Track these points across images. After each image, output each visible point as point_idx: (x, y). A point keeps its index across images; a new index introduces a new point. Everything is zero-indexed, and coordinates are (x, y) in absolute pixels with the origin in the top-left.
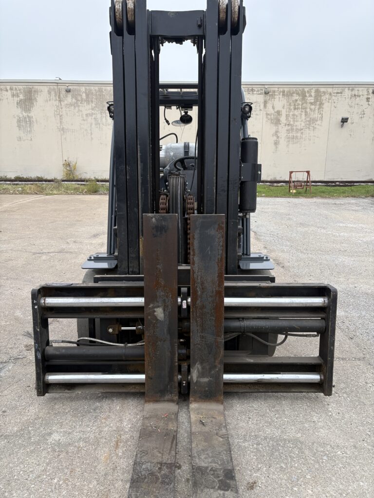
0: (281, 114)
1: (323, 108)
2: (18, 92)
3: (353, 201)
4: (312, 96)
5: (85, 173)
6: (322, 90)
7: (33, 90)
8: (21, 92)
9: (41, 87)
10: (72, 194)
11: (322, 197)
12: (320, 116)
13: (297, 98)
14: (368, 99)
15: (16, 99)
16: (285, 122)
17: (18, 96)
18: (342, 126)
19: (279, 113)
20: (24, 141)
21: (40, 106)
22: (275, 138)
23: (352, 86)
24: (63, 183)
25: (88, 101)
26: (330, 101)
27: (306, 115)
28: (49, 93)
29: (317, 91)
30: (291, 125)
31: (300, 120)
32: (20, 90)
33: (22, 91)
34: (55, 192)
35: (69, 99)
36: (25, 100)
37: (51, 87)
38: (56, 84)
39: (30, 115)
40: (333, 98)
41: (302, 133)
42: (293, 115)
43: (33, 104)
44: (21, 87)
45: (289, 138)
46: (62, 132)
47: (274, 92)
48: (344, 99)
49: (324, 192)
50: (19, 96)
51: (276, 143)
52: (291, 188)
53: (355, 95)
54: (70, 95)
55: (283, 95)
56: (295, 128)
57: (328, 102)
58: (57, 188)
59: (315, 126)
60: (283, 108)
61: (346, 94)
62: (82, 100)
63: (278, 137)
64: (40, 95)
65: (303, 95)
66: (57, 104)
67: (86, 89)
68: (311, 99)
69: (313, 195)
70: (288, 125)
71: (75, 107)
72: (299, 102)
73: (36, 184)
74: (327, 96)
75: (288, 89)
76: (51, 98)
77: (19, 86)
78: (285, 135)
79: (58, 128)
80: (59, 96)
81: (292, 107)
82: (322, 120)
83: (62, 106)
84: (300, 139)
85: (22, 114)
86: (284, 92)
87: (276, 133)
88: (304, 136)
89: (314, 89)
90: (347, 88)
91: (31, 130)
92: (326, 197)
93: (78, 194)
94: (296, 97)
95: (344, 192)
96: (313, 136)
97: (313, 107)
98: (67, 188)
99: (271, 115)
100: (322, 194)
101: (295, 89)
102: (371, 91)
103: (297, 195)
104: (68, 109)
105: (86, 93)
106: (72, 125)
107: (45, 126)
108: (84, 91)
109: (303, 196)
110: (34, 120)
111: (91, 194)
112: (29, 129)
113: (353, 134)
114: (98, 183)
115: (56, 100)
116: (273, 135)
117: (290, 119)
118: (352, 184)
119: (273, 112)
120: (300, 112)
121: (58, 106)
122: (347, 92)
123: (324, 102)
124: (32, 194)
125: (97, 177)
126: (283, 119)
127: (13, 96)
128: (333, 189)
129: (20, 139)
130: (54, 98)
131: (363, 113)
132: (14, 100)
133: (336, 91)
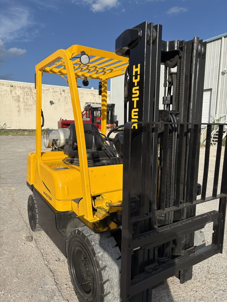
0: (20, 97)
13: (28, 90)
14: (61, 94)
16: (23, 101)
18: (51, 105)
19: (19, 96)
22: (18, 109)
27: (33, 98)
30: (26, 103)
31: (30, 101)
40: (45, 92)
41: (32, 107)
42: (27, 98)
45: (25, 109)
47: (15, 86)
48: (50, 93)
51: (19, 111)
53: (55, 91)
55: (20, 88)
56: (28, 104)
60: (21, 94)
63: (20, 108)
65: (31, 89)
68: (35, 91)
72: (28, 92)
74: (42, 91)
78: (23, 107)
81: (25, 94)
84: (31, 109)
87: (18, 106)
90: (51, 88)
101: (26, 86)
102: (62, 90)
117: (25, 100)
119: (16, 96)
120: (30, 97)
126: (21, 99)
131: (59, 99)
133: (46, 89)
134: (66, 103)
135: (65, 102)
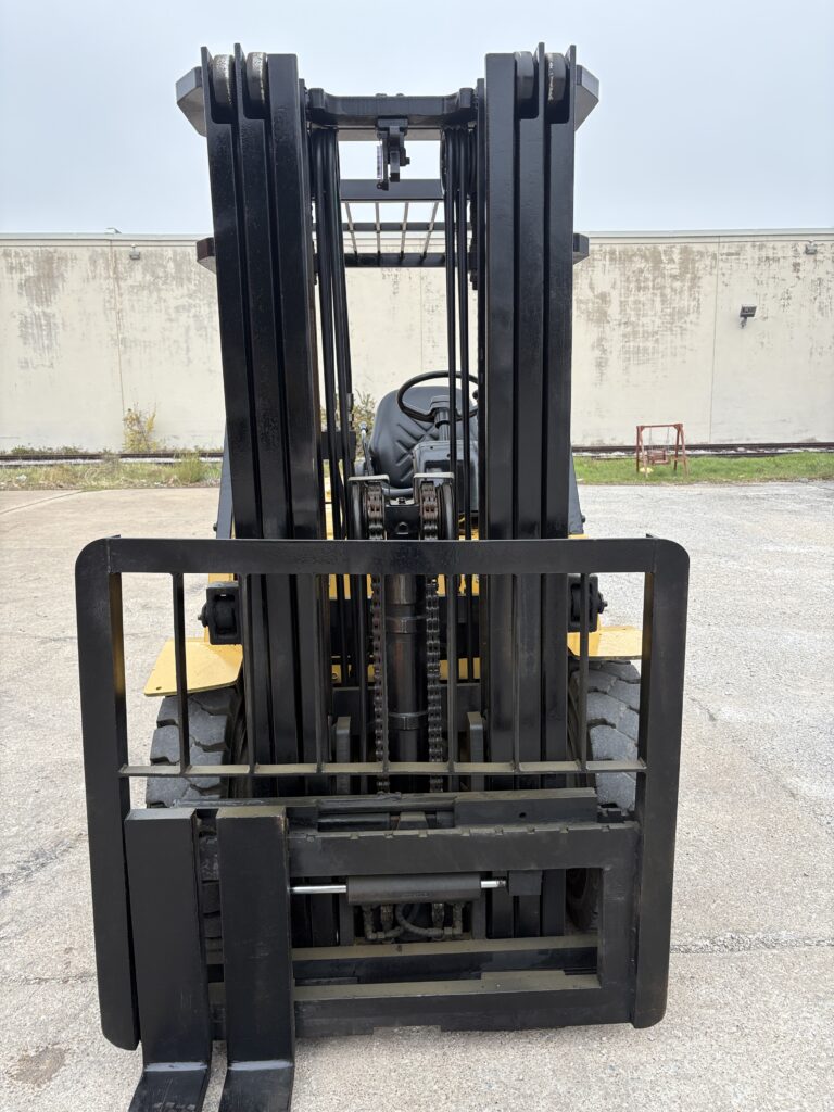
0: (610, 301)
1: (699, 287)
2: (23, 260)
3: (784, 489)
4: (674, 262)
5: (175, 437)
6: (696, 247)
7: (56, 255)
8: (29, 262)
9: (76, 251)
10: (142, 487)
11: (713, 482)
12: (695, 303)
13: (643, 265)
14: (796, 266)
15: (17, 276)
16: (618, 317)
17: (22, 270)
18: (743, 324)
19: (604, 297)
20: (34, 368)
21: (73, 291)
22: (597, 353)
23: (759, 238)
24: (124, 460)
25: (182, 279)
26: (715, 271)
27: (663, 302)
28: (93, 262)
29: (685, 251)
30: (632, 324)
31: (650, 313)
32: (26, 257)
33: (31, 259)
34: (104, 483)
35: (138, 275)
36: (39, 278)
37: (96, 248)
38: (108, 243)
39: (48, 310)
40: (721, 264)
41: (657, 340)
42: (637, 302)
43: (57, 287)
44: (29, 249)
45: (627, 352)
46: (122, 348)
48: (744, 267)
49: (715, 471)
50: (25, 271)
51: (601, 364)
52: (640, 464)
53: (767, 258)
54: (139, 266)
55: (611, 259)
56: (640, 330)
57: (711, 274)
58: (110, 474)
59: (684, 325)
60: (613, 287)
61: (749, 257)
62: (166, 277)
63: (604, 351)
64: (72, 267)
65: (656, 260)
66: (111, 287)
67: (175, 253)
68: (672, 269)
69: (692, 478)
70: (625, 323)
71: (150, 292)
72: (647, 274)
73: (61, 466)
74: (708, 261)
75: (622, 247)
76: (98, 272)
77: (24, 249)
78: (620, 346)
79: (112, 339)
80: (116, 268)
81: (632, 285)
82: (698, 312)
83: (122, 291)
84: (653, 353)
85: (31, 309)
86: (612, 253)
87: (600, 343)
88: (661, 347)
89: (678, 246)
90: (750, 244)
91: (52, 344)
92: (721, 483)
93: (157, 487)
94: (639, 264)
95: (760, 471)
96: (681, 347)
97: (677, 284)
98: (133, 474)
99: (587, 303)
100: (713, 476)
101: (636, 246)
102: (801, 248)
103: (657, 478)
104: (135, 297)
105: (175, 260)
106: (144, 330)
107: (83, 335)
108: (170, 254)
109: (668, 480)
110: (59, 321)
111: (187, 486)
112: (46, 342)
113: (769, 343)
114: (203, 459)
115: (108, 277)
116: (593, 347)
117: (628, 310)
118: (773, 451)
119: (590, 296)
120: (650, 296)
121: (113, 291)
122: (750, 253)
123: (700, 273)
124: (50, 488)
125: (201, 447)
126: (614, 311)
127: (11, 269)
128: (735, 464)
129: (25, 364)
130: (103, 273)
131: (786, 296)
132: (12, 279)
133: (725, 251)
134: (820, 309)
135: (817, 304)
